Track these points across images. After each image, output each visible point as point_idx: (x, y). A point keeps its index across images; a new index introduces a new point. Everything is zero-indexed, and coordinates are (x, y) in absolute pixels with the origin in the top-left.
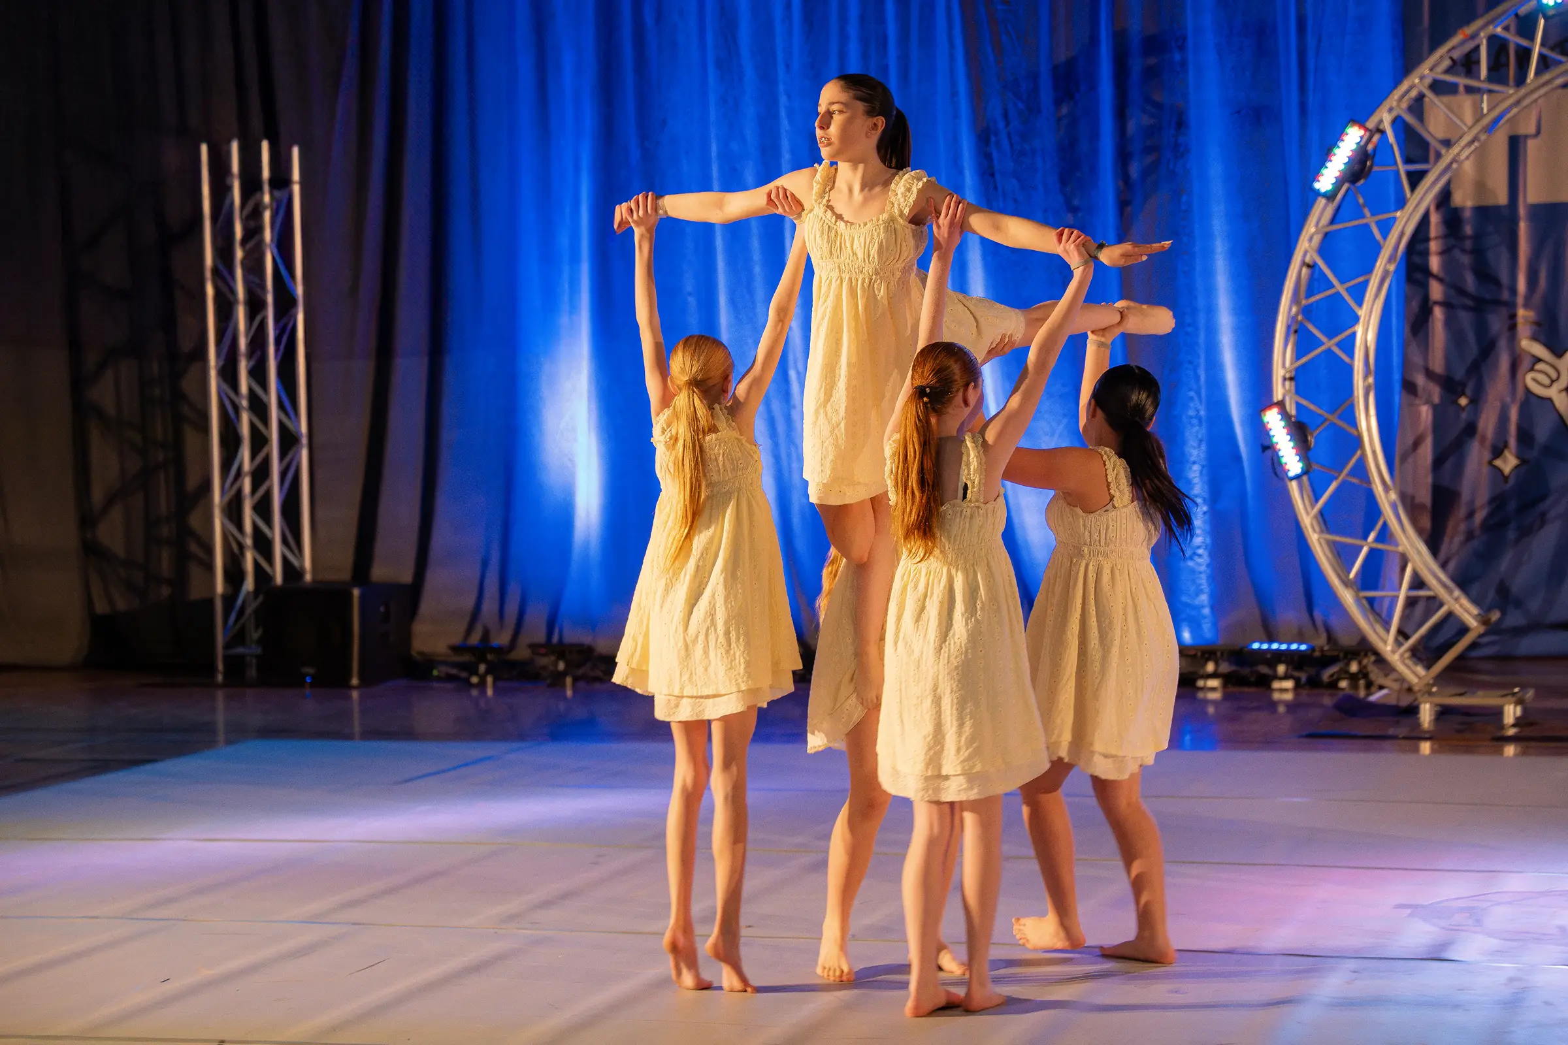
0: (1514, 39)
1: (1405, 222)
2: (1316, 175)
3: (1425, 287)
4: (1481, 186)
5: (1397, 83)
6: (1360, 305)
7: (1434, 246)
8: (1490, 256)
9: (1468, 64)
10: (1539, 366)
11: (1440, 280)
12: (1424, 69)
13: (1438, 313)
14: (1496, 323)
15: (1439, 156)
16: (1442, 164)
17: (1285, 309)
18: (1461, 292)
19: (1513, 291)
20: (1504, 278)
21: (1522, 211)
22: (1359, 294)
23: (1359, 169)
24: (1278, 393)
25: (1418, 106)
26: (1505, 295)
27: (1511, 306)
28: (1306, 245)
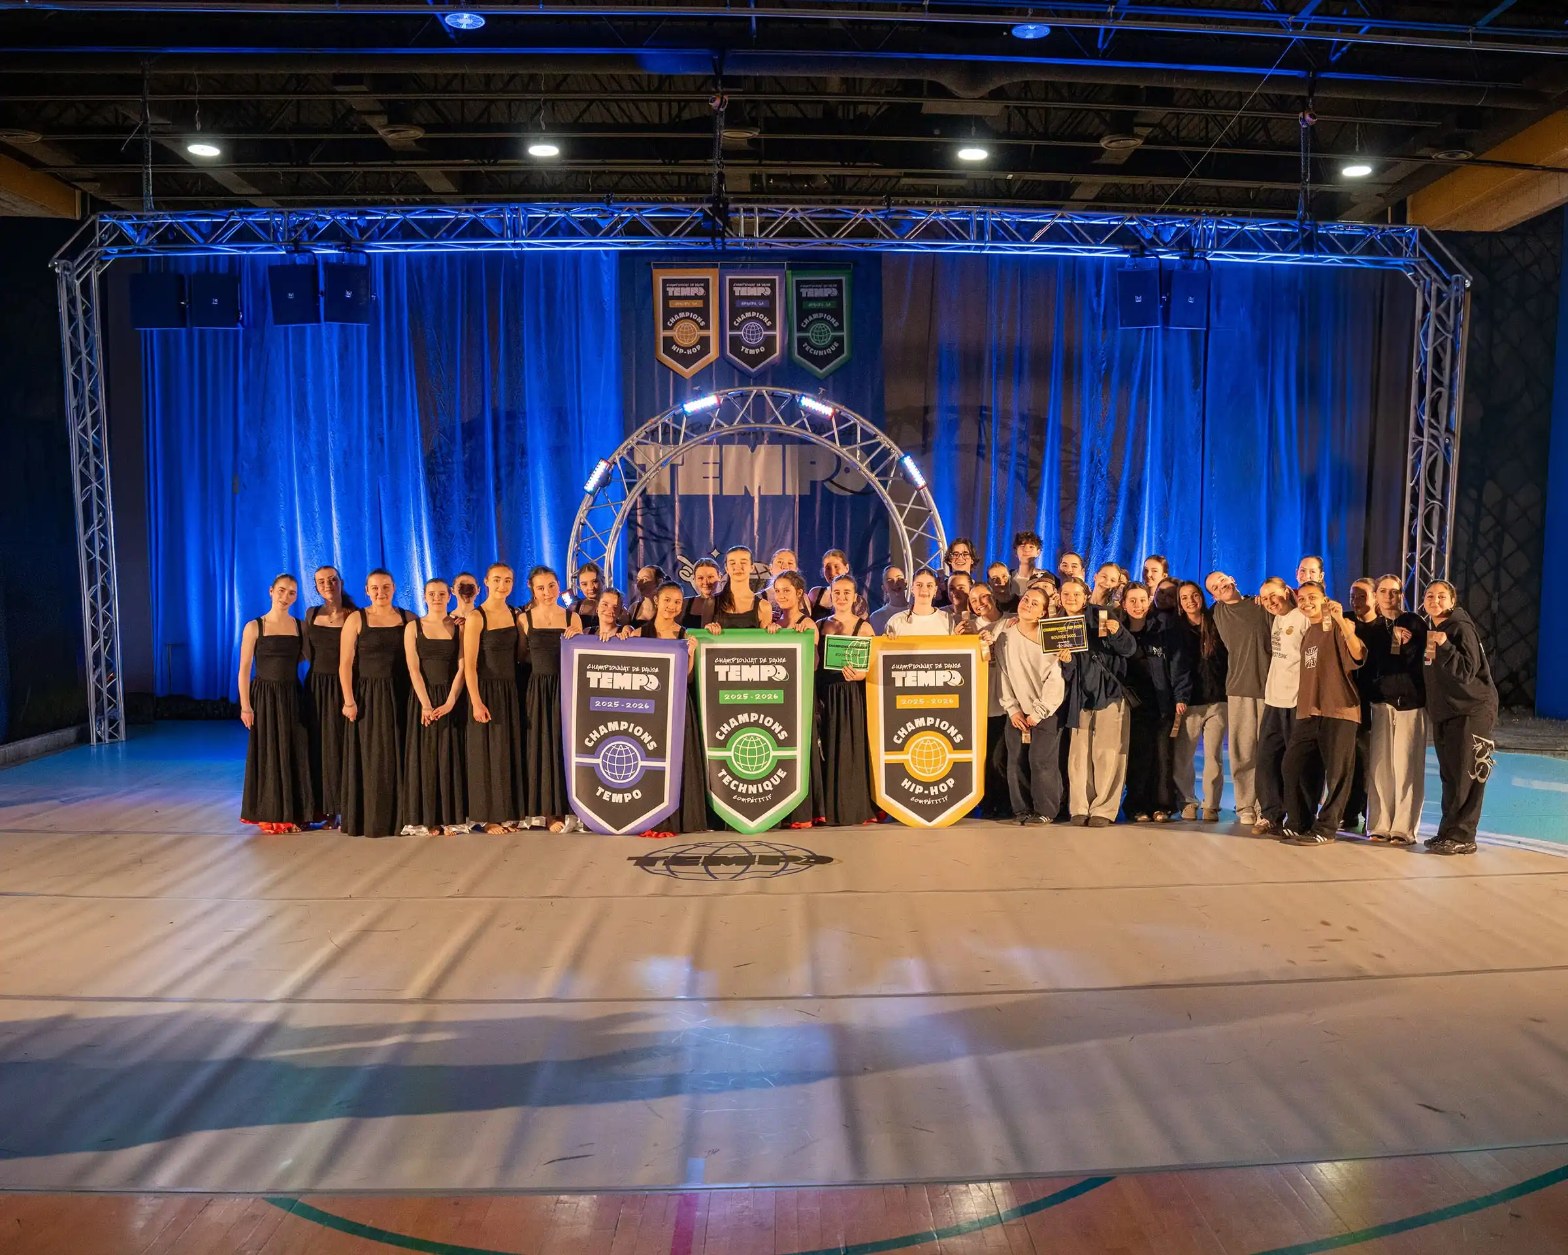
0: (672, 425)
1: (626, 506)
2: (585, 483)
3: (635, 531)
4: (659, 486)
5: (622, 443)
6: (607, 544)
7: (639, 512)
8: (664, 517)
9: (653, 434)
10: (685, 568)
11: (641, 527)
12: (634, 436)
13: (641, 542)
14: (666, 547)
15: (641, 477)
16: (641, 481)
17: (572, 545)
18: (652, 533)
19: (674, 534)
20: (670, 528)
21: (677, 499)
22: (606, 539)
23: (605, 482)
24: (569, 586)
25: (631, 452)
26: (670, 535)
27: (673, 540)
28: (581, 516)
